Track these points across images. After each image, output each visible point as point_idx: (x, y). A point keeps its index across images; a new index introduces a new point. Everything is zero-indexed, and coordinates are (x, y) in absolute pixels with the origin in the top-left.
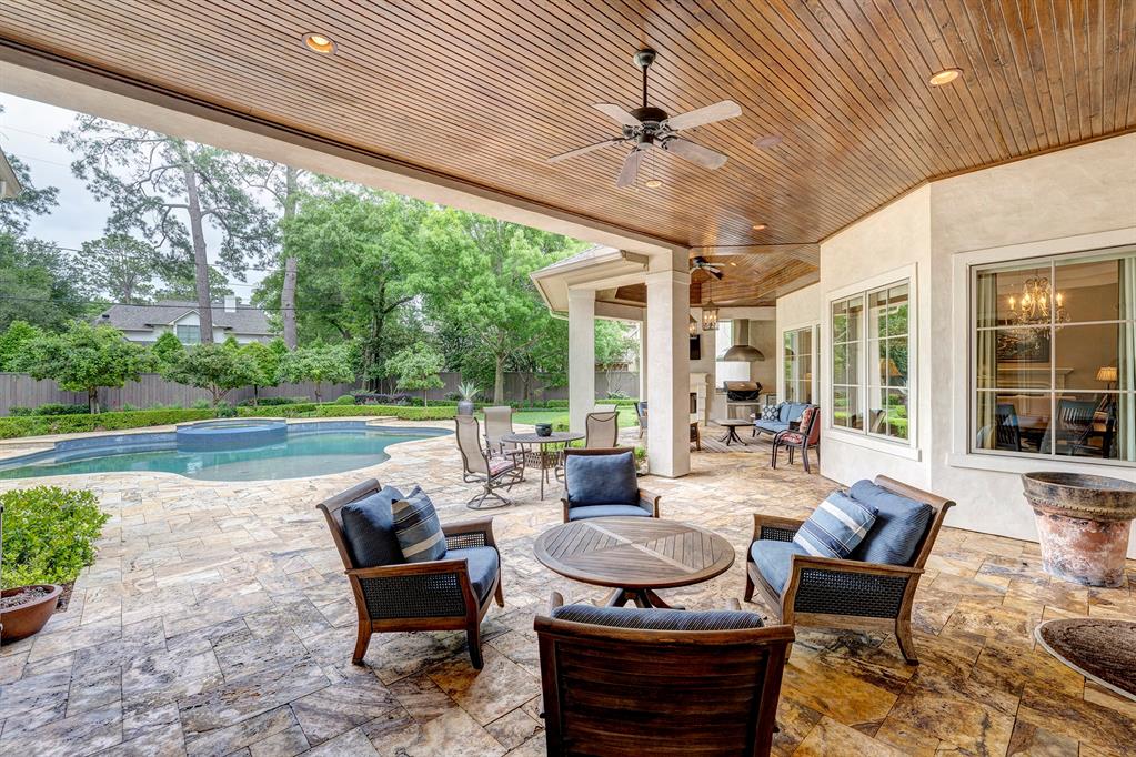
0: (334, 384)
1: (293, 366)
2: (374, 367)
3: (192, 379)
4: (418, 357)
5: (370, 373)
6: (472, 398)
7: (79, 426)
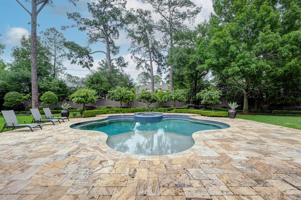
0: (180, 102)
1: (167, 96)
2: (194, 97)
3: (142, 100)
4: (210, 92)
5: (193, 99)
6: (236, 109)
7: (117, 112)
